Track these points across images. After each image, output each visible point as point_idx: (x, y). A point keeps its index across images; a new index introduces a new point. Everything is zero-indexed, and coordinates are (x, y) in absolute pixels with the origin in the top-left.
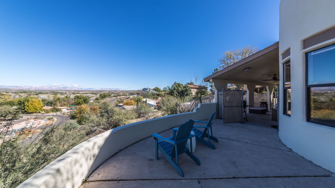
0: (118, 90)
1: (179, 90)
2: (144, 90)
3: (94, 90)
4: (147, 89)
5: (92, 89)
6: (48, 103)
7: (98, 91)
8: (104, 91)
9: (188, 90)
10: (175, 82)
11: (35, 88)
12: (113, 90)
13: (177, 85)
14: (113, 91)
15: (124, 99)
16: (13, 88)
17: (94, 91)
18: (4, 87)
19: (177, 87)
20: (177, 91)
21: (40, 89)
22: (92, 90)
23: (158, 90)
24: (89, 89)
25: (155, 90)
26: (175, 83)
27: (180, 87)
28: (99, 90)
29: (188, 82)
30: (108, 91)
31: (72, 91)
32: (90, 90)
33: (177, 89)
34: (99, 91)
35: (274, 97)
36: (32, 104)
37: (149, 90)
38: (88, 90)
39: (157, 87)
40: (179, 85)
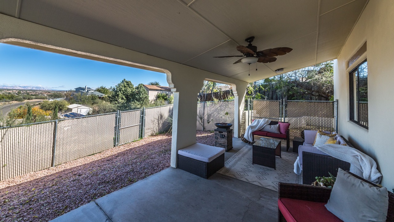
0: (41, 89)
1: (127, 92)
2: (79, 90)
4: (84, 89)
8: (8, 90)
9: (141, 93)
10: (125, 80)
12: (29, 88)
13: (125, 84)
14: (29, 90)
15: (34, 105)
19: (125, 87)
20: (124, 93)
23: (104, 91)
25: (98, 90)
26: (123, 81)
27: (130, 88)
29: (151, 82)
30: (17, 90)
33: (125, 90)
35: (246, 108)
37: (86, 91)
39: (104, 86)
40: (128, 85)
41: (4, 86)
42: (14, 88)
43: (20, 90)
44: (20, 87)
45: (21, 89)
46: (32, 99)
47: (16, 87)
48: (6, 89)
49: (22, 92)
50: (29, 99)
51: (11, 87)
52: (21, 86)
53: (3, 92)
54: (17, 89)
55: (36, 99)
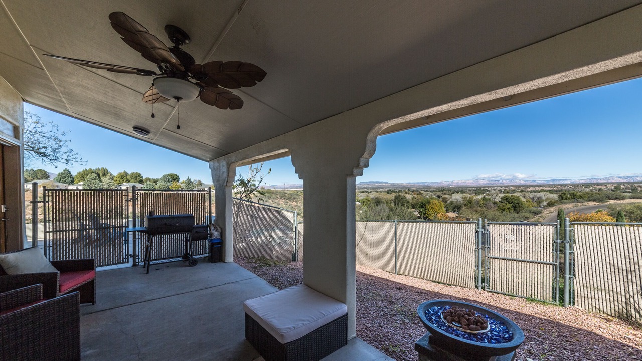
3: (568, 182)
5: (564, 180)
6: (454, 208)
7: (578, 185)
8: (599, 184)
11: (457, 183)
12: (639, 180)
16: (434, 185)
17: (566, 185)
18: (426, 184)
21: (463, 185)
22: (562, 182)
24: (554, 180)
28: (582, 182)
31: (512, 186)
32: (557, 182)
34: (581, 184)
36: (432, 208)
38: (551, 183)
41: (592, 179)
42: (609, 181)
43: (620, 184)
44: (619, 178)
45: (621, 181)
46: (623, 198)
47: (613, 179)
48: (596, 183)
49: (622, 186)
50: (616, 199)
51: (603, 179)
52: (621, 176)
53: (591, 188)
54: (614, 181)
55: (634, 198)
